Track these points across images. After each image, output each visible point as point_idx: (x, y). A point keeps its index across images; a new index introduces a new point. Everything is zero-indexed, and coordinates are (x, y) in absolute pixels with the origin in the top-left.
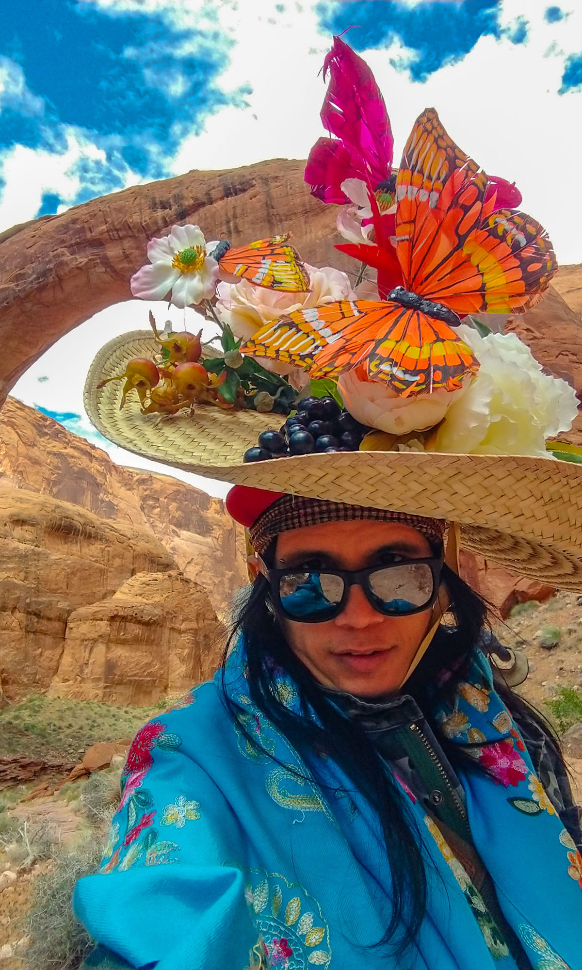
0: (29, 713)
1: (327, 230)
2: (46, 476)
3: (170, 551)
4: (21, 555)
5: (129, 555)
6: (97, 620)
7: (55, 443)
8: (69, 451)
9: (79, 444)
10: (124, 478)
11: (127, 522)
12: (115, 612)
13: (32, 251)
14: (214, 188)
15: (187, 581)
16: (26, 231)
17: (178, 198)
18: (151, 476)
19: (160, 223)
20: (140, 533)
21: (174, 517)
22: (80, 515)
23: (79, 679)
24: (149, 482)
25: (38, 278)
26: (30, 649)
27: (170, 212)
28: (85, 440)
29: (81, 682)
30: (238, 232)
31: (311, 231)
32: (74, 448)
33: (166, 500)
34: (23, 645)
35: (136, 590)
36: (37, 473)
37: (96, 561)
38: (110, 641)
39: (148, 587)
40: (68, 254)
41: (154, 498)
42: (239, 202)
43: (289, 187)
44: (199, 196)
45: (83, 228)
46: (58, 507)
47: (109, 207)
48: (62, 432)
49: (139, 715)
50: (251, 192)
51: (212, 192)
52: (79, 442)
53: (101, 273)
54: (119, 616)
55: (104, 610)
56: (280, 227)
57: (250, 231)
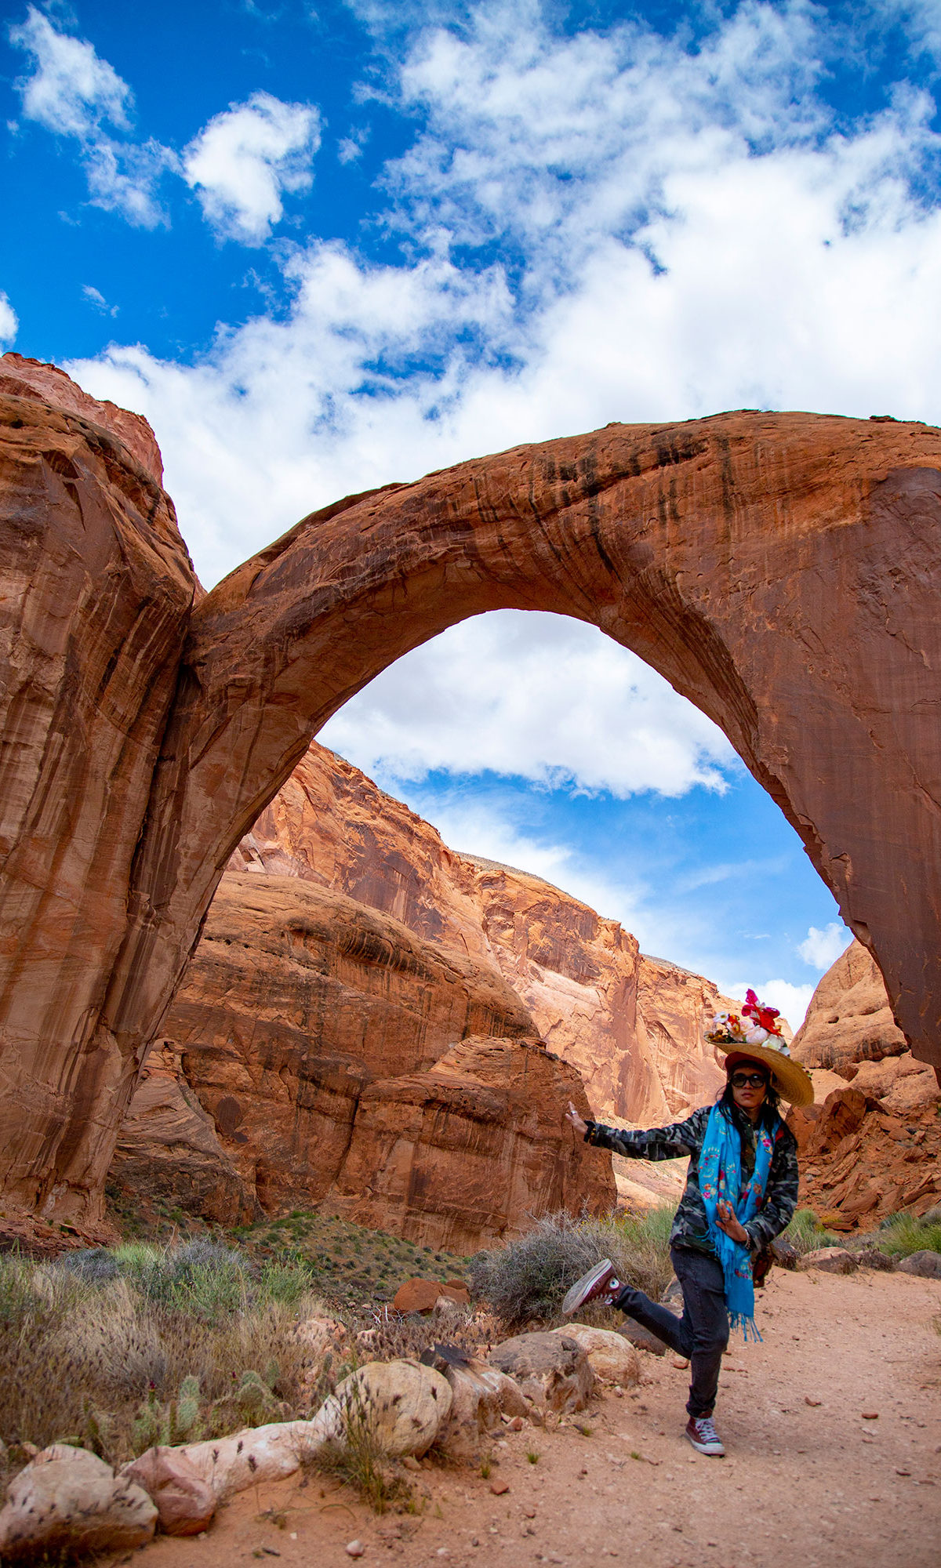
0: (291, 1234)
1: (817, 520)
2: (341, 861)
3: (527, 1004)
4: (300, 985)
5: (460, 1003)
6: (404, 1103)
7: (358, 809)
8: (380, 822)
9: (396, 813)
10: (459, 875)
11: (459, 948)
12: (433, 1094)
13: (368, 534)
14: (643, 451)
15: (551, 1058)
16: (362, 504)
17: (588, 464)
18: (504, 875)
19: (558, 500)
20: (482, 970)
21: (536, 946)
22: (391, 931)
23: (369, 1193)
24: (500, 884)
25: (373, 574)
26: (301, 1134)
27: (576, 485)
28: (405, 807)
29: (371, 1198)
30: (676, 518)
31: (791, 522)
32: (386, 818)
33: (524, 917)
34: (292, 1127)
35: (468, 1062)
36: (328, 855)
37: (410, 1008)
38: (421, 1140)
39: (487, 1061)
40: (419, 541)
41: (504, 911)
42: (680, 473)
43: (759, 455)
44: (621, 462)
45: (444, 503)
46: (360, 914)
47: (485, 475)
48: (370, 792)
49: (457, 1267)
50: (700, 459)
51: (641, 457)
52: (395, 809)
53: (465, 569)
54: (439, 1102)
55: (415, 1089)
56: (742, 512)
57: (695, 517)
